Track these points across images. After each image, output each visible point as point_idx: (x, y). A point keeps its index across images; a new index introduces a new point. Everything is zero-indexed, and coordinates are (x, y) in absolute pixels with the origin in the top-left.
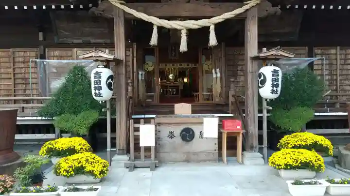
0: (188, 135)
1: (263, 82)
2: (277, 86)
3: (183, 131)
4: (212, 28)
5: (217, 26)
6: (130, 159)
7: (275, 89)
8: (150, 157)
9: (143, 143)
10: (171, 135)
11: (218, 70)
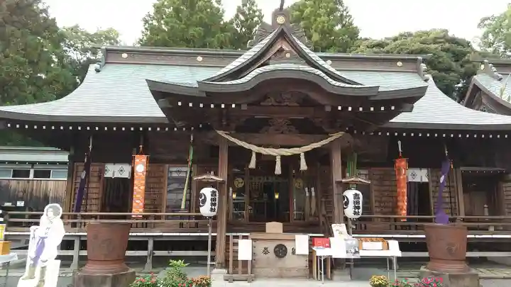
0: (281, 251)
1: (347, 204)
2: (358, 208)
3: (276, 247)
4: (302, 155)
5: (307, 154)
6: (228, 273)
7: (357, 210)
8: (246, 273)
9: (241, 257)
10: (266, 251)
11: (313, 189)
